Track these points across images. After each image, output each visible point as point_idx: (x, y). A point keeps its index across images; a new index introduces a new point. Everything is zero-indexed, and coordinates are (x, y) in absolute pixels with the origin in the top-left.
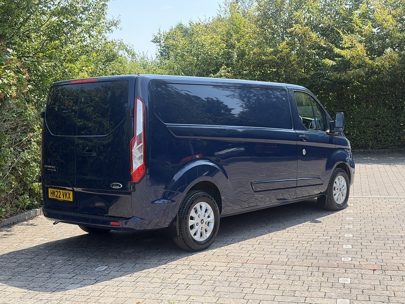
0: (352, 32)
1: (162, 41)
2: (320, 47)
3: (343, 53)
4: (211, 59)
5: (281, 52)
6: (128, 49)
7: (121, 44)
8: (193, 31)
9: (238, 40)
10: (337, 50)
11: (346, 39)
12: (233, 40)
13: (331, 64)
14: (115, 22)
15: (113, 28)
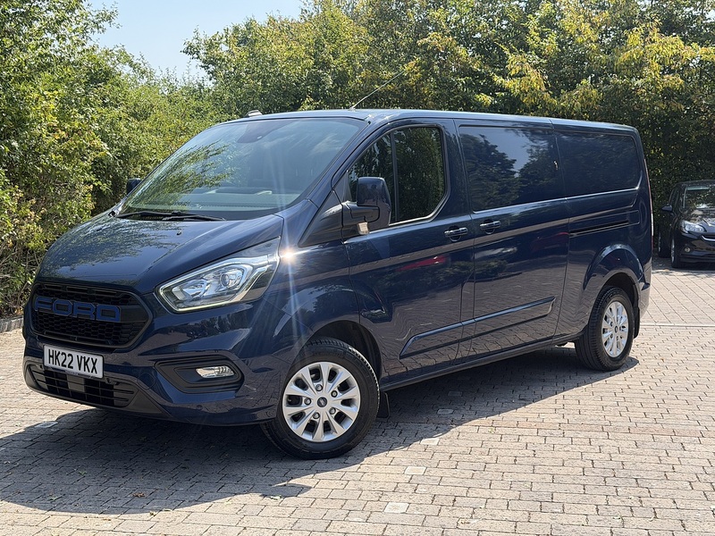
0: (527, 49)
1: (201, 52)
2: (473, 73)
3: (508, 83)
4: (287, 85)
5: (408, 78)
6: (135, 62)
7: (122, 52)
8: (256, 35)
9: (335, 55)
10: (498, 80)
11: (514, 61)
12: (326, 55)
13: (489, 103)
14: (108, 14)
15: (105, 24)
